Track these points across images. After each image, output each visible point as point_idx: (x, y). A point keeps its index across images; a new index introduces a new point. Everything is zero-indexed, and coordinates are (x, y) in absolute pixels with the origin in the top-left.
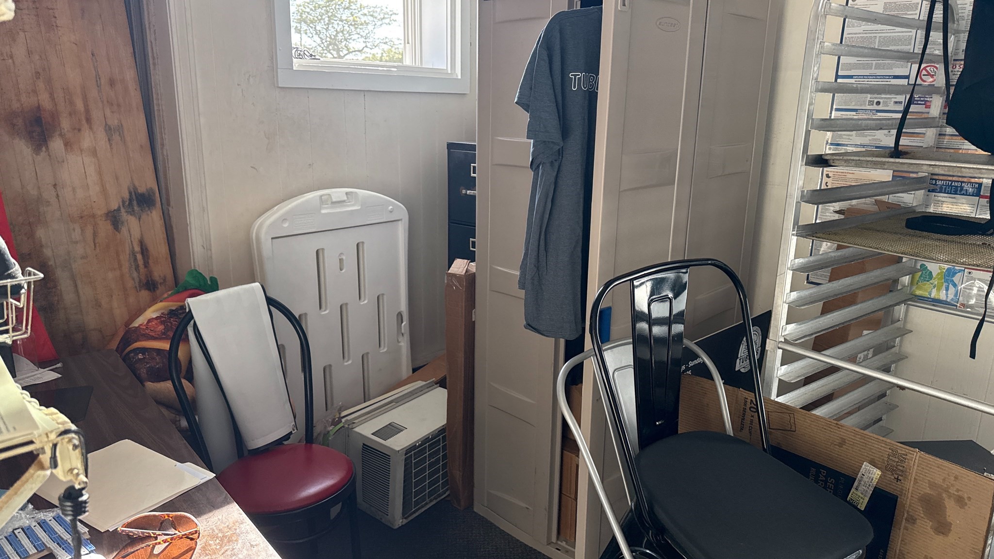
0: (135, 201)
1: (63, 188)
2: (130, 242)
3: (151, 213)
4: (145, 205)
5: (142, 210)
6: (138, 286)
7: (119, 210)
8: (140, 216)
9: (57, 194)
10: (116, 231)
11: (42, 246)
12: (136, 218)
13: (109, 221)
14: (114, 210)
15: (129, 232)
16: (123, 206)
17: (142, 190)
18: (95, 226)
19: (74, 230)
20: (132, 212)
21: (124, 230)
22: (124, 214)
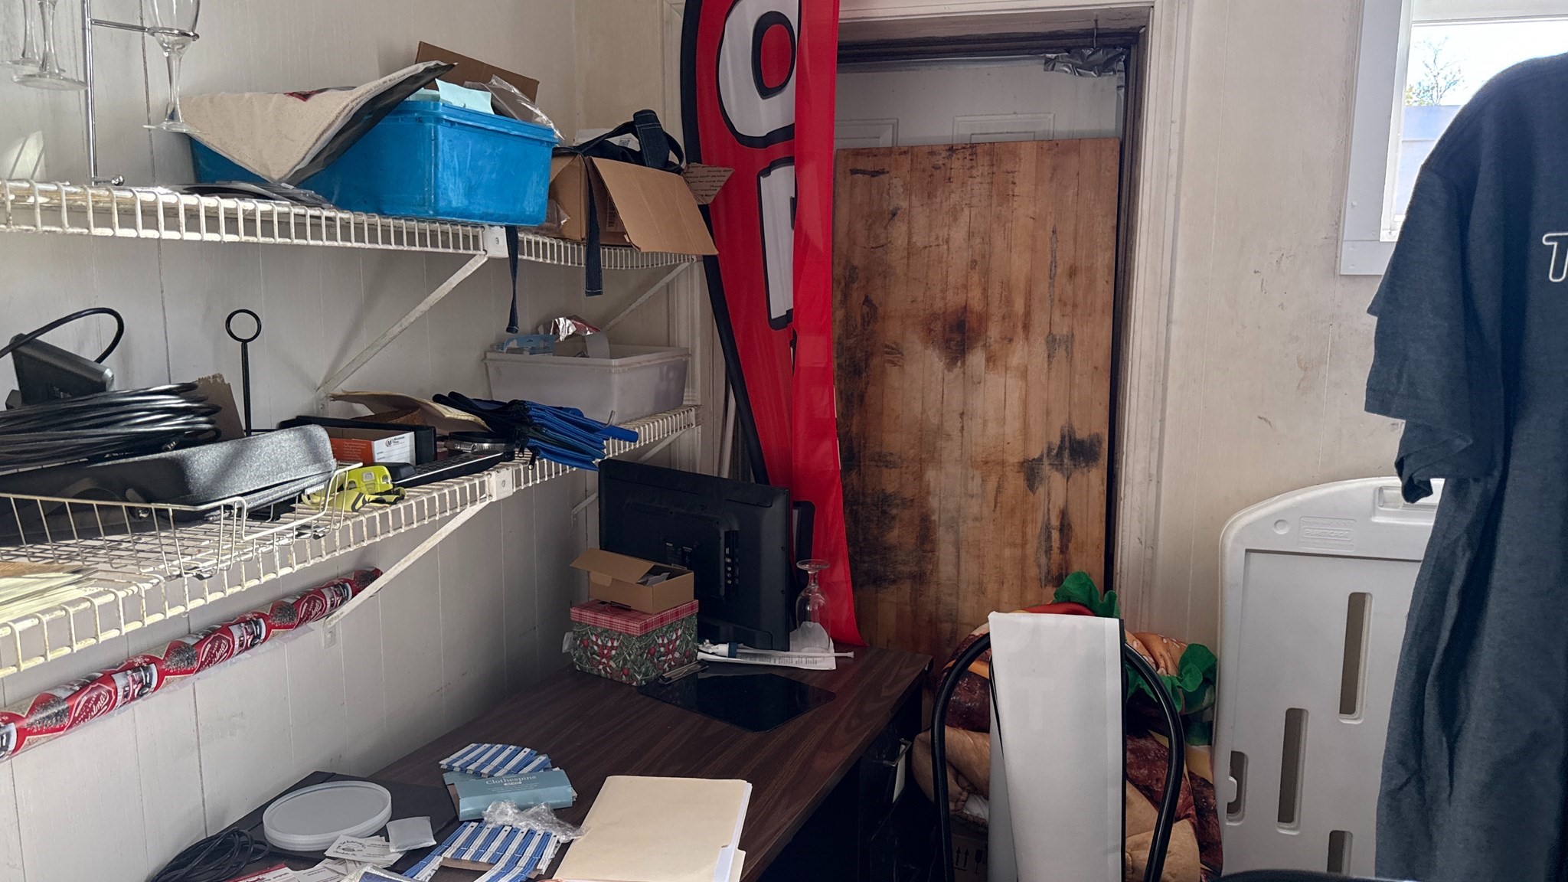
0: (1067, 451)
1: (971, 419)
2: (1046, 510)
3: (1089, 471)
4: (1082, 459)
5: (1075, 465)
6: (1043, 578)
7: (1040, 459)
8: (1071, 474)
9: (962, 427)
10: (1031, 490)
11: (928, 493)
12: (1064, 476)
13: (1023, 474)
14: (1034, 459)
15: (1049, 494)
16: (1048, 455)
17: (1082, 434)
18: (1002, 478)
19: (973, 478)
20: (1059, 466)
21: (1041, 491)
22: (1046, 467)
